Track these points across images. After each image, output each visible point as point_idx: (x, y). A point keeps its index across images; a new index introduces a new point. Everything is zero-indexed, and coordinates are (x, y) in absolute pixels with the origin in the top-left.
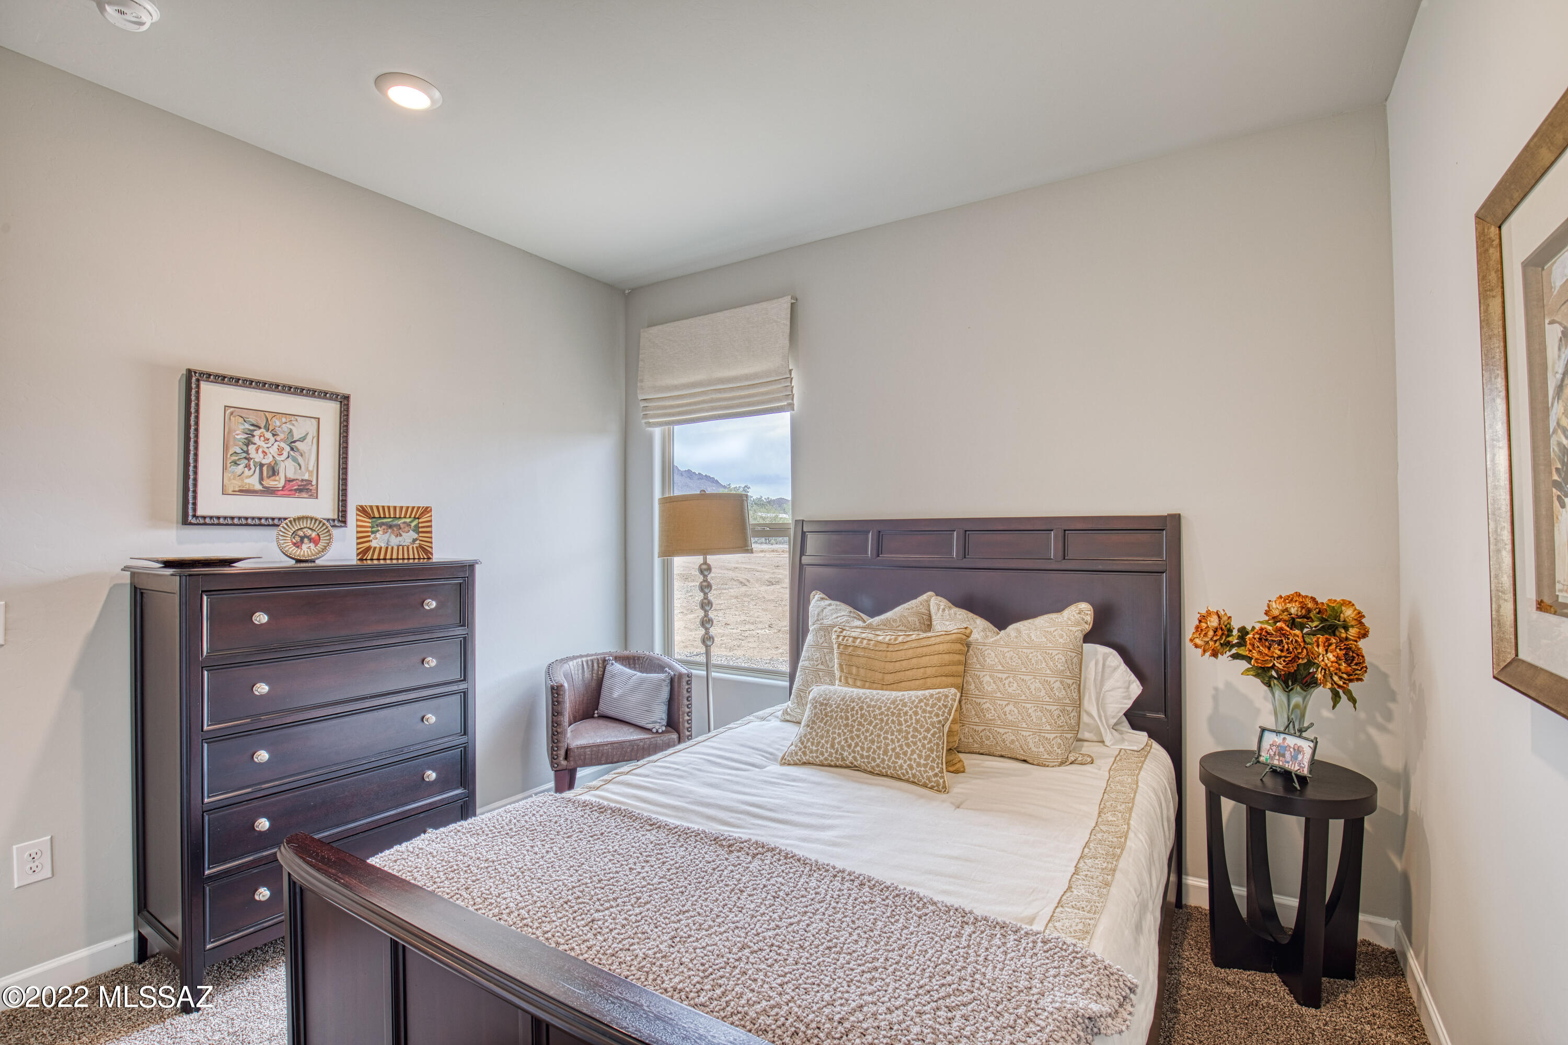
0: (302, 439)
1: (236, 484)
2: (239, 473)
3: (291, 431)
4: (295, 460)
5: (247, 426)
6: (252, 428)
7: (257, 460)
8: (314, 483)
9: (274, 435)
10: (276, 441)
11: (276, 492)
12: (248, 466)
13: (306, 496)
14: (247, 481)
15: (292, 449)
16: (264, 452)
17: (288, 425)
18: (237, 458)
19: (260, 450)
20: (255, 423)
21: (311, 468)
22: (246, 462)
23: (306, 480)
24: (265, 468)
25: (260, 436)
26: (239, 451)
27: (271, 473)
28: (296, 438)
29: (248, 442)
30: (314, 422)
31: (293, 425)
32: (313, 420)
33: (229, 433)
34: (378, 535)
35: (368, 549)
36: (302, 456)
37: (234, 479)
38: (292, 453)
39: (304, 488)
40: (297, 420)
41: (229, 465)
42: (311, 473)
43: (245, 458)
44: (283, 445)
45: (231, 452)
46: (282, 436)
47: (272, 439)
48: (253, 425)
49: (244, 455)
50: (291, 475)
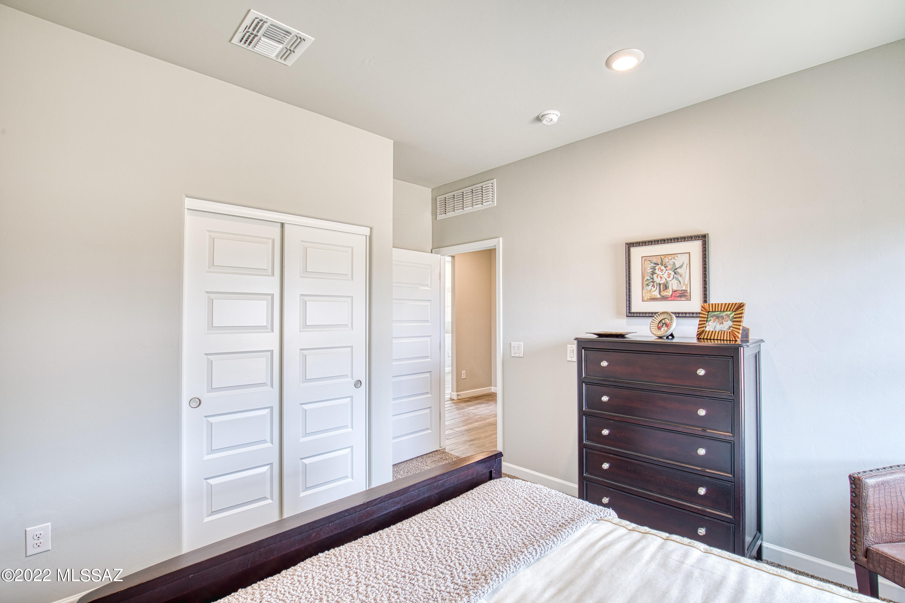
0: (681, 267)
1: (647, 296)
2: (649, 290)
3: (674, 263)
4: (677, 279)
5: (652, 265)
6: (654, 265)
7: (657, 282)
8: (688, 291)
9: (665, 267)
10: (667, 270)
11: (668, 298)
12: (653, 286)
13: (684, 299)
14: (653, 293)
15: (675, 273)
16: (661, 277)
17: (673, 260)
18: (648, 282)
19: (659, 276)
20: (656, 262)
21: (686, 283)
22: (653, 283)
23: (684, 290)
24: (662, 286)
25: (659, 269)
26: (649, 278)
27: (664, 288)
28: (677, 266)
29: (653, 273)
30: (687, 255)
31: (676, 260)
32: (686, 254)
33: (644, 270)
34: (710, 323)
35: (703, 331)
36: (681, 276)
37: (647, 293)
38: (675, 275)
39: (683, 295)
40: (677, 257)
41: (645, 286)
42: (686, 285)
43: (652, 282)
44: (670, 272)
45: (645, 279)
46: (669, 267)
47: (665, 270)
48: (655, 264)
49: (651, 280)
50: (675, 288)
